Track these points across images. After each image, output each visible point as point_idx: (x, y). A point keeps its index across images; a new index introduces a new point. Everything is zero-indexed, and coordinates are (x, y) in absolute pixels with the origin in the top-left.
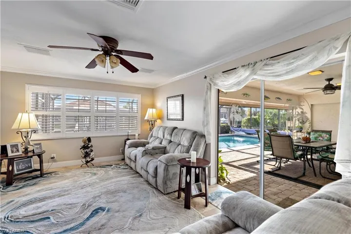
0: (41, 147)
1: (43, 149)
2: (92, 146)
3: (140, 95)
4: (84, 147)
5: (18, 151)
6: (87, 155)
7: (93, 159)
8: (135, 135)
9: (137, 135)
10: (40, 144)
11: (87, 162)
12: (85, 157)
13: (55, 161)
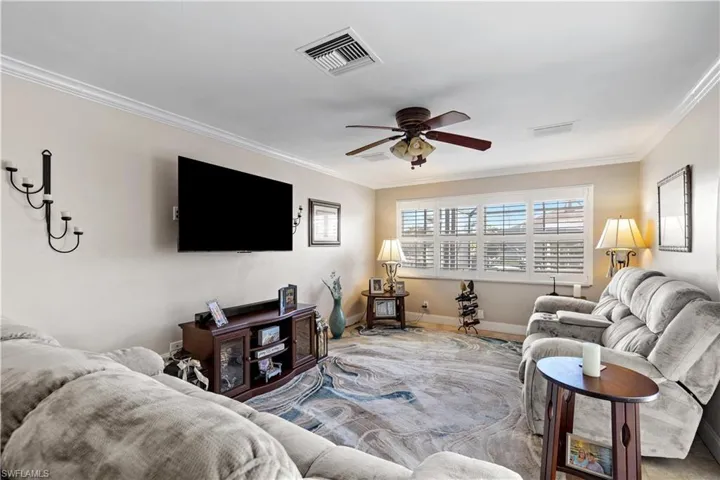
0: (403, 287)
1: (406, 290)
2: (476, 297)
3: (592, 188)
4: (462, 298)
5: (380, 288)
6: (467, 312)
7: (477, 322)
8: (572, 287)
9: (577, 286)
10: (402, 283)
11: (466, 324)
12: (464, 315)
13: (428, 312)
